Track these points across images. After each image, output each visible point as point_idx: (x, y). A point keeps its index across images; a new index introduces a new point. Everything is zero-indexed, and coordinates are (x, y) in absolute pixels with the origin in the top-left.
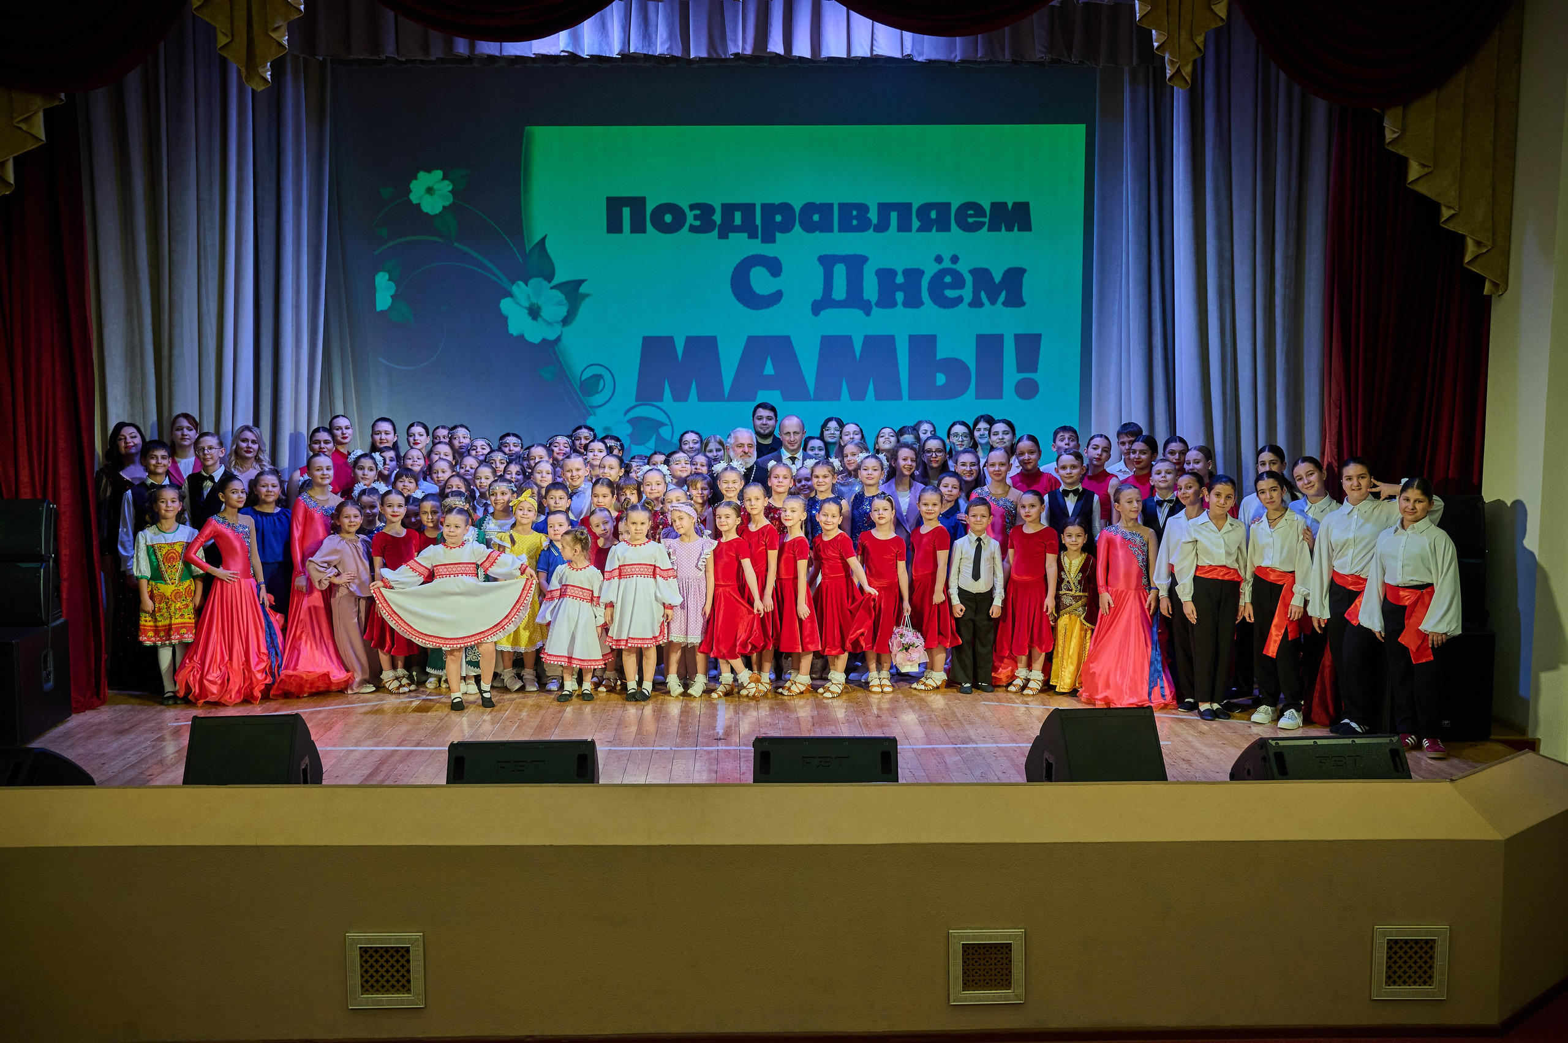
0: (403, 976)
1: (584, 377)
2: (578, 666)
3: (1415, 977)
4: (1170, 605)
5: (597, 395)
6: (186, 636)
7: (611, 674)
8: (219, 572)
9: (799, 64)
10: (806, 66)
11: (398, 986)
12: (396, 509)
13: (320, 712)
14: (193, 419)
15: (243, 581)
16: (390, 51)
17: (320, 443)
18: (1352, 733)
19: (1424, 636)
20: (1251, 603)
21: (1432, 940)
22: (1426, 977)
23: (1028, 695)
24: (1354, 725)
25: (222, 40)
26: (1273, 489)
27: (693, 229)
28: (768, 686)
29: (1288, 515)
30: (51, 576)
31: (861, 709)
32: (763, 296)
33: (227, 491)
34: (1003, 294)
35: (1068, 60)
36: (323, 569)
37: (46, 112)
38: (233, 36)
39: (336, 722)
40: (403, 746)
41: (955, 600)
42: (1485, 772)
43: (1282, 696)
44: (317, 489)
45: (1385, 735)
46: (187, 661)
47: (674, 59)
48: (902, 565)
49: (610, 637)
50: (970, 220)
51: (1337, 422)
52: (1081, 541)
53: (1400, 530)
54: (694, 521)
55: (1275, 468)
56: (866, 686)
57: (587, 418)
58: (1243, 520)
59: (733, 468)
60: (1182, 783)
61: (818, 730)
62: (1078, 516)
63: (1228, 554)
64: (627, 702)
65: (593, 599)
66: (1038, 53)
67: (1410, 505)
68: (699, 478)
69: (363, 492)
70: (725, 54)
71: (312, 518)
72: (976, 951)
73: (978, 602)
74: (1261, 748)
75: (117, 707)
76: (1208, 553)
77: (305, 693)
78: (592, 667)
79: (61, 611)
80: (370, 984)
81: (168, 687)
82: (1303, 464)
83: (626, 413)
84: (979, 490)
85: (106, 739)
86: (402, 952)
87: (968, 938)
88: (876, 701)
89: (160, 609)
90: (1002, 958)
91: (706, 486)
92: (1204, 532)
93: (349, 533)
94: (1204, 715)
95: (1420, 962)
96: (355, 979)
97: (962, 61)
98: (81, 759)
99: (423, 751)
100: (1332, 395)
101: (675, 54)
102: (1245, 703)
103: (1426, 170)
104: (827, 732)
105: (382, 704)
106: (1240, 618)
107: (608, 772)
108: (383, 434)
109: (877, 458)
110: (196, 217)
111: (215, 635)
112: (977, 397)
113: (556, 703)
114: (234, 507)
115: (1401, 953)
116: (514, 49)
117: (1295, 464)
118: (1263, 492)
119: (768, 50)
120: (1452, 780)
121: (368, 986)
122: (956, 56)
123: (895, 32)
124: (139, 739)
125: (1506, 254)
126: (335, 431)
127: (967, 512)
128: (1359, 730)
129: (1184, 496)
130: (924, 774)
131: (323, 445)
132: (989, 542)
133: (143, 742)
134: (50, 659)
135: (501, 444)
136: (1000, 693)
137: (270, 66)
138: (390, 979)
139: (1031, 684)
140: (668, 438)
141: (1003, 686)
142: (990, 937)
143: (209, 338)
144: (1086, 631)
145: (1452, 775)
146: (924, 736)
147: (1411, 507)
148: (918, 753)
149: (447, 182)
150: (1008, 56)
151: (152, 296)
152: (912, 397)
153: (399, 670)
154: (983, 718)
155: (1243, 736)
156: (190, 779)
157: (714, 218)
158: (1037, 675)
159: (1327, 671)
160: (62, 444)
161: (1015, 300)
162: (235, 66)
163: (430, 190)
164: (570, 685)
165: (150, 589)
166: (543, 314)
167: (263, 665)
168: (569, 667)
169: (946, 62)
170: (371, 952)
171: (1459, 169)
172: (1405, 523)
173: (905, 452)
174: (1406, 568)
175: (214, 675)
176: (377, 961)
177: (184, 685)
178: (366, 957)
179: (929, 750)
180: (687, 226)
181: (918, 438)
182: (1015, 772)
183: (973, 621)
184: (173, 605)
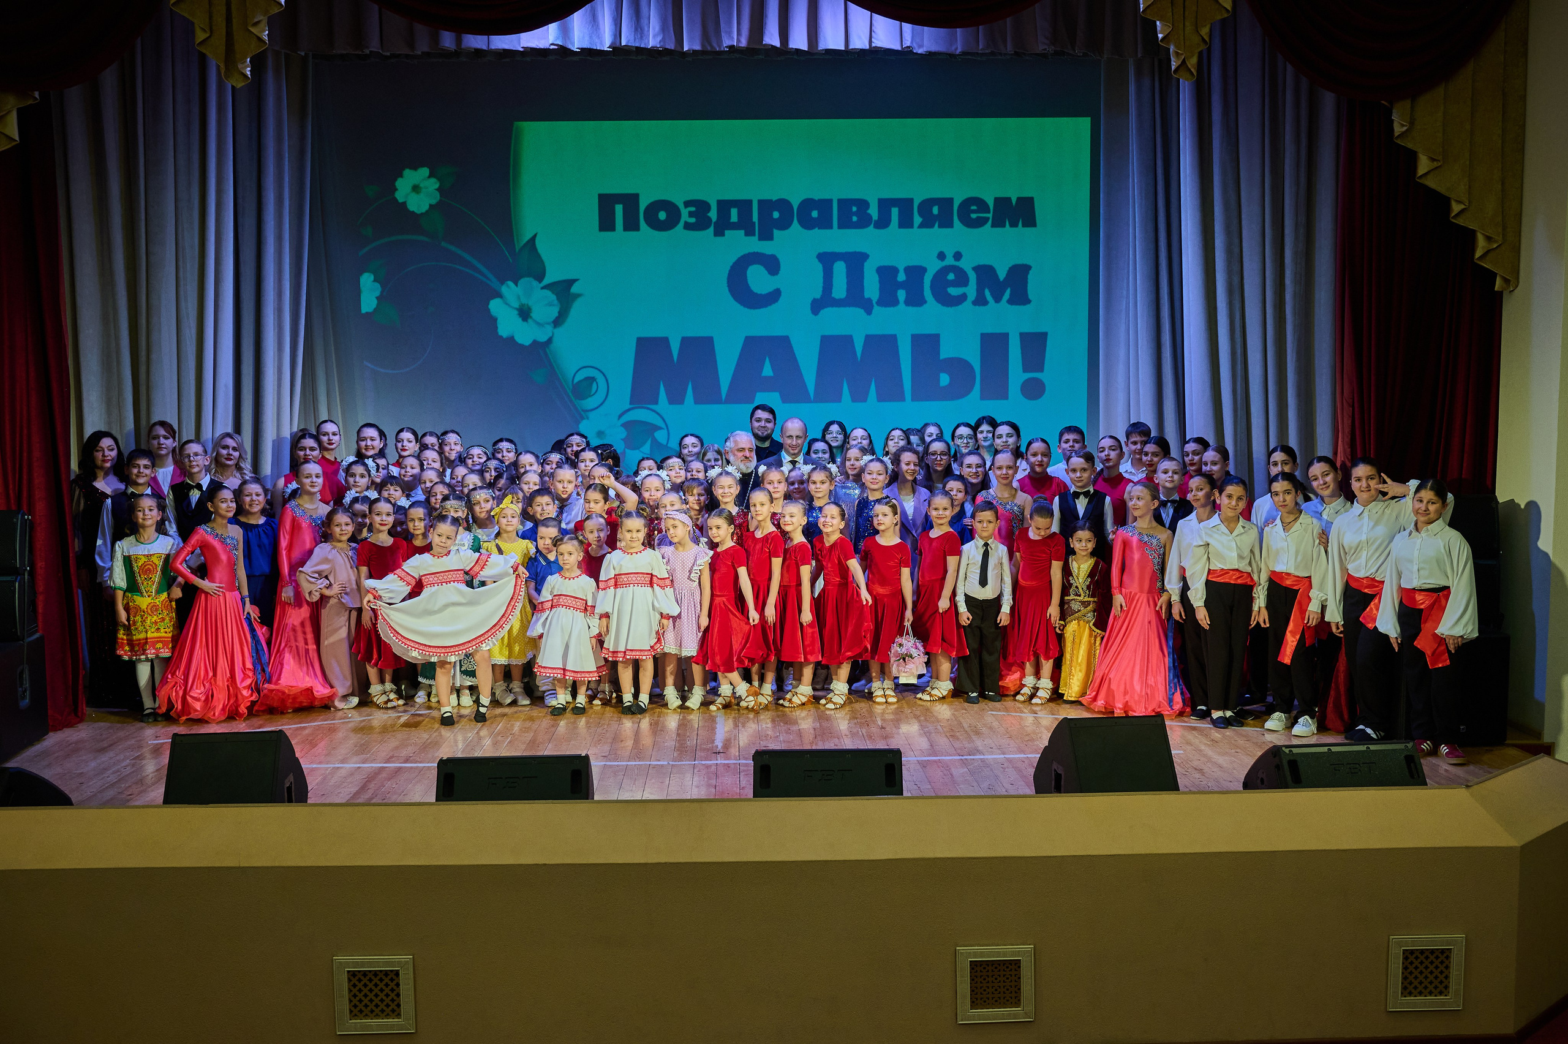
0: (393, 1000)
1: (576, 380)
2: (571, 678)
3: (1431, 988)
4: (1182, 611)
5: (590, 399)
6: (162, 651)
7: (607, 687)
8: (204, 584)
9: (795, 57)
10: (803, 58)
11: (388, 1011)
12: (384, 517)
13: (305, 728)
14: (171, 426)
15: (228, 594)
16: (374, 45)
17: (306, 450)
18: (1367, 739)
19: (1441, 640)
20: (1266, 607)
21: (1448, 950)
22: (1442, 988)
23: (1037, 704)
24: (1369, 731)
25: (201, 36)
26: (1287, 492)
27: (688, 226)
28: (770, 699)
29: (1303, 519)
30: (26, 588)
31: (865, 721)
32: (761, 295)
33: (216, 500)
34: (1008, 292)
35: (1071, 52)
36: (313, 580)
37: (19, 111)
38: (211, 31)
39: (322, 738)
40: (392, 763)
41: (962, 608)
42: (1499, 777)
43: (1296, 702)
44: (306, 497)
45: (1401, 741)
46: (170, 676)
47: (666, 52)
48: (906, 572)
49: (605, 648)
50: (974, 216)
51: (1350, 421)
52: (1090, 546)
53: (1414, 533)
54: (689, 529)
55: (1287, 469)
56: (870, 696)
58: (1255, 523)
59: (728, 473)
60: (1194, 793)
61: (820, 743)
62: (1088, 519)
63: (1240, 558)
64: (623, 716)
65: (587, 609)
66: (1041, 45)
67: (1423, 506)
68: (695, 484)
69: (355, 500)
70: (720, 47)
71: (300, 528)
72: (984, 968)
73: (984, 609)
74: (1275, 757)
75: (97, 725)
76: (1221, 557)
77: (288, 708)
79: (37, 627)
80: (358, 1009)
81: (148, 703)
82: (1318, 464)
83: (620, 416)
84: (984, 493)
85: (84, 757)
86: (392, 975)
87: (975, 955)
88: (880, 712)
89: (135, 623)
90: (1011, 975)
91: (703, 492)
92: (1216, 536)
93: (340, 541)
94: (1216, 723)
95: (1436, 972)
96: (343, 1004)
97: (964, 53)
98: (59, 779)
99: (412, 768)
100: (1345, 394)
101: (668, 47)
102: (1258, 709)
103: (1436, 164)
104: (830, 745)
105: (370, 720)
106: (1253, 623)
107: (603, 788)
108: (368, 440)
109: (882, 462)
110: (173, 217)
111: (199, 652)
112: (983, 398)
113: (549, 717)
114: (223, 517)
115: (1416, 963)
116: (503, 42)
117: (1310, 464)
118: (1277, 495)
119: (764, 43)
120: (1467, 786)
121: (356, 1012)
122: (957, 48)
123: (893, 24)
124: (118, 758)
125: (1517, 250)
126: (322, 437)
127: (973, 516)
128: (1374, 736)
129: (1195, 498)
130: (929, 787)
131: (308, 452)
132: (997, 548)
133: (123, 760)
134: (26, 675)
135: (495, 450)
136: (1008, 703)
137: (250, 61)
138: (379, 1003)
139: (1040, 693)
140: (664, 442)
142: (998, 954)
143: (188, 343)
144: (1096, 637)
145: (1468, 781)
146: (929, 747)
147: (1424, 509)
148: (924, 765)
149: (433, 180)
150: (1010, 48)
151: (129, 300)
152: (916, 398)
153: (386, 684)
154: (991, 728)
155: (1256, 744)
156: (170, 799)
157: (709, 215)
158: (1046, 683)
159: (1342, 676)
160: (37, 454)
161: (1020, 298)
162: (214, 63)
163: (416, 189)
164: (563, 698)
165: (125, 602)
166: (534, 315)
167: (248, 682)
168: (562, 682)
169: (947, 54)
170: (360, 976)
171: (1468, 163)
172: (1419, 524)
173: (907, 457)
174: (1422, 572)
175: (198, 692)
176: (365, 986)
177: (166, 702)
178: (354, 981)
179: (935, 761)
180: (681, 224)
181: (923, 440)
182: (1023, 784)
183: (980, 628)
184: (149, 619)
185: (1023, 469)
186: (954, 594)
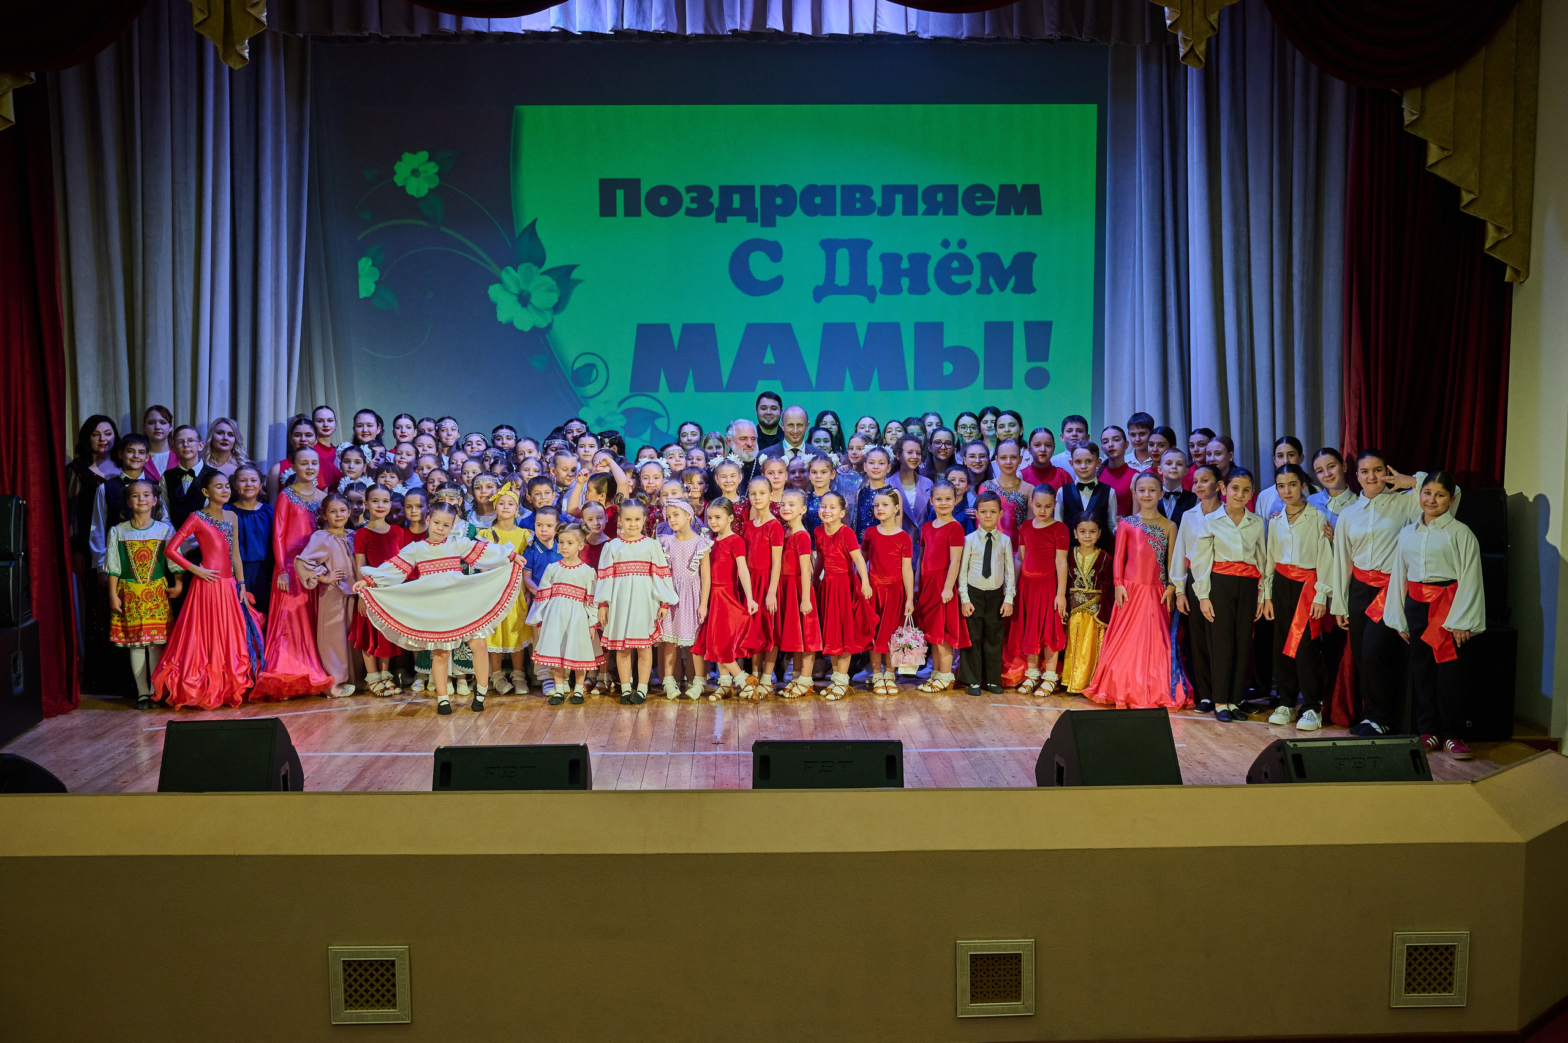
0: (388, 990)
1: (576, 367)
2: (569, 668)
3: (1435, 984)
4: (1187, 602)
5: (590, 386)
6: (157, 637)
7: (605, 677)
8: (199, 570)
9: (799, 41)
10: (806, 43)
11: (383, 1001)
12: (381, 504)
13: (301, 716)
14: (167, 411)
15: (223, 580)
16: (373, 28)
17: (302, 435)
18: (1373, 733)
19: (1448, 635)
20: (1271, 600)
21: (1452, 946)
22: (1446, 984)
23: (1039, 697)
24: (1374, 725)
25: (198, 17)
26: (1293, 484)
27: (690, 212)
28: (769, 689)
29: (1308, 510)
30: (20, 575)
31: (867, 712)
32: (763, 282)
34: (1013, 280)
35: (1078, 38)
36: (311, 567)
37: (15, 92)
38: (209, 13)
39: (318, 727)
40: (389, 751)
41: (965, 599)
42: (1506, 773)
43: (1300, 696)
44: (302, 485)
45: (1406, 736)
46: (165, 663)
47: (669, 35)
48: (907, 562)
49: (605, 638)
50: (978, 203)
51: (1357, 412)
52: (1094, 537)
53: (1421, 526)
54: (690, 518)
55: (1293, 461)
56: (871, 687)
57: (579, 410)
58: (1260, 514)
59: (730, 462)
60: (1198, 787)
61: (821, 734)
62: (1093, 510)
63: (1246, 550)
64: (621, 706)
65: (587, 599)
66: (1048, 30)
67: (1430, 499)
68: (695, 472)
69: (350, 487)
70: (723, 31)
71: (295, 514)
72: (985, 962)
73: (988, 600)
74: (1279, 750)
75: (90, 712)
76: (1226, 549)
77: (284, 696)
78: (584, 669)
79: (31, 612)
80: (353, 999)
81: (142, 690)
82: (1324, 456)
83: (620, 403)
84: (987, 483)
85: (78, 745)
86: (387, 965)
87: (975, 948)
88: (881, 703)
89: (129, 609)
90: (1011, 969)
91: (703, 480)
92: (1221, 528)
93: (336, 528)
94: (1220, 717)
95: (1441, 969)
96: (338, 993)
97: (969, 39)
98: (53, 765)
99: (408, 757)
100: (1352, 385)
101: (671, 30)
102: (1262, 703)
103: (1446, 153)
104: (830, 736)
105: (366, 708)
106: (1258, 616)
107: (601, 778)
108: (365, 426)
109: (884, 451)
110: (171, 201)
111: (194, 638)
112: (986, 387)
113: (547, 706)
114: (218, 502)
115: (1421, 959)
116: (502, 25)
117: (1315, 456)
118: (1282, 486)
119: (767, 27)
120: (1473, 782)
121: (352, 1001)
122: (962, 34)
123: (898, 8)
124: (113, 745)
125: (1527, 240)
126: (318, 422)
127: (976, 507)
128: (1380, 731)
129: (1200, 489)
130: (930, 779)
131: (304, 438)
132: (999, 538)
133: (117, 748)
134: (20, 662)
135: (494, 437)
136: (1010, 695)
137: (248, 43)
138: (375, 993)
139: (1044, 685)
140: (664, 430)
141: (1013, 687)
142: (999, 948)
143: (184, 327)
144: (1099, 628)
145: (1473, 776)
146: (930, 738)
147: (1431, 501)
148: (925, 757)
149: (432, 164)
150: (1016, 33)
151: (125, 283)
152: (918, 386)
153: (383, 672)
154: (993, 720)
155: (1260, 738)
156: (165, 786)
157: (712, 200)
158: (1051, 675)
159: (1347, 669)
160: (31, 438)
161: (1025, 286)
162: (212, 44)
163: (415, 172)
164: (561, 687)
165: (119, 588)
166: (533, 301)
167: (244, 669)
168: (561, 670)
169: (952, 39)
170: (355, 965)
171: (1478, 152)
172: (1426, 517)
173: (909, 445)
174: (1428, 565)
175: (193, 679)
176: (361, 975)
177: (161, 688)
178: (350, 970)
179: (936, 753)
180: (683, 209)
181: (924, 430)
182: (1025, 776)
183: (983, 620)
184: (144, 606)
185: (1027, 459)
186: (957, 585)
